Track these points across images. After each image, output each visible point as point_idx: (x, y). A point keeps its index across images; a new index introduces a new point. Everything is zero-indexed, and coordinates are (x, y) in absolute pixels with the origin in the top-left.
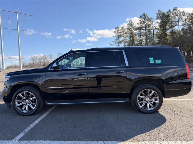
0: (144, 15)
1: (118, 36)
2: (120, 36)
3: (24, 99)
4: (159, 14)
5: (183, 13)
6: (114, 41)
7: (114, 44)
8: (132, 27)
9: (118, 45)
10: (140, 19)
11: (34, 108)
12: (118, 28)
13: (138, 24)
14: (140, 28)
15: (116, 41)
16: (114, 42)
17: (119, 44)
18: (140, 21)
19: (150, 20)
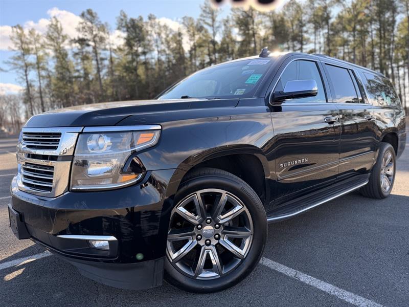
0: (90, 12)
1: (23, 49)
2: (26, 52)
3: (197, 222)
4: (122, 20)
5: (165, 27)
6: (12, 61)
7: (10, 70)
8: (59, 34)
9: (24, 73)
10: (81, 20)
11: (243, 252)
12: (21, 28)
13: (78, 30)
14: (82, 41)
15: (16, 62)
16: (12, 65)
17: (26, 71)
18: (82, 23)
19: (102, 28)
